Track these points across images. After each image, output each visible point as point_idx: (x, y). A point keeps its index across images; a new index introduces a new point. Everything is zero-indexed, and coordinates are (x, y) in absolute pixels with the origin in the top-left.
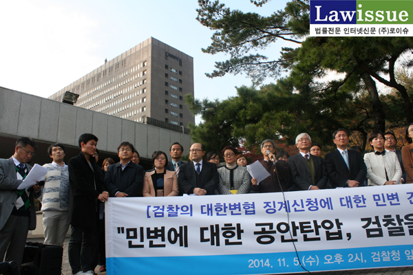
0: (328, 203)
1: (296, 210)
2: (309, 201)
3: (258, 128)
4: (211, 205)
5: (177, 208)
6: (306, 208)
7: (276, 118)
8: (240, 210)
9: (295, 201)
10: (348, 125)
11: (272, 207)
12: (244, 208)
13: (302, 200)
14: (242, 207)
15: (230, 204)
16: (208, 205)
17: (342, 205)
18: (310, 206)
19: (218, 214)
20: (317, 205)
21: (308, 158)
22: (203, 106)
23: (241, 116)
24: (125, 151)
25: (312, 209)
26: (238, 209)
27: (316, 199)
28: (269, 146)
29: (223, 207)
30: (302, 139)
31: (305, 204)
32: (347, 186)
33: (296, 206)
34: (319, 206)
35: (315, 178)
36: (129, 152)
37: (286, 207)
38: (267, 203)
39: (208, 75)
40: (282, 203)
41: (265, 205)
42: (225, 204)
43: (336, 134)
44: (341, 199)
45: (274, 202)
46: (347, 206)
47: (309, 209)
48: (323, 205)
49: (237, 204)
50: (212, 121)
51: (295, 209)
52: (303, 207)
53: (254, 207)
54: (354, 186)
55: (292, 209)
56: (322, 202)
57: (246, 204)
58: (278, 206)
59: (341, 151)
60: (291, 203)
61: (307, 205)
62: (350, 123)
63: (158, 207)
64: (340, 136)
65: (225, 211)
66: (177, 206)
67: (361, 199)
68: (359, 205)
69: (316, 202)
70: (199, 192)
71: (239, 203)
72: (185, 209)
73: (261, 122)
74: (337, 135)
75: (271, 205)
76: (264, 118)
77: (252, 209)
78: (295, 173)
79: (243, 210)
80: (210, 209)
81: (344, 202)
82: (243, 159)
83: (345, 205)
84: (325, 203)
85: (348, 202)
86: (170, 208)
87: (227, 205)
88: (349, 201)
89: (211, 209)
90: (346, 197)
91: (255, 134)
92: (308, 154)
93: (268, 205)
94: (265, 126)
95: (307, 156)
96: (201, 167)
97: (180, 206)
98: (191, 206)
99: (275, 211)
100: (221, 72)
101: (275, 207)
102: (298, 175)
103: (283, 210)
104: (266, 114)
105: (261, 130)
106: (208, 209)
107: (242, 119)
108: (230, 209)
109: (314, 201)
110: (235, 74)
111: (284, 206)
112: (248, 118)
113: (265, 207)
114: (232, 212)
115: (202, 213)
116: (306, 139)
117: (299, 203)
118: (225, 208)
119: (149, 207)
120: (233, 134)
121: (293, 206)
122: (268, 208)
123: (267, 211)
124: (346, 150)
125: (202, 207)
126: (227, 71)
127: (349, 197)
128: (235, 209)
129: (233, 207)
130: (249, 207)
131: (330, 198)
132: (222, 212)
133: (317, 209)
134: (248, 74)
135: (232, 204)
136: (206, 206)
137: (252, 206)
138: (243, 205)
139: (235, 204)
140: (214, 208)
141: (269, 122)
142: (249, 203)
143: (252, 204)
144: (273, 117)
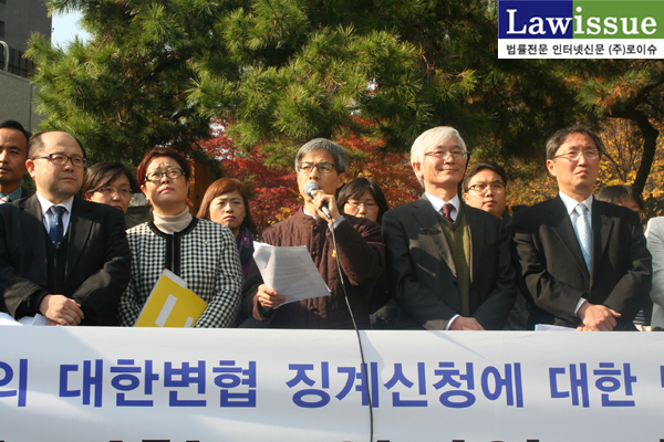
0: (507, 382)
1: (397, 401)
2: (447, 372)
3: (285, 84)
4: (99, 363)
6: (433, 395)
7: (353, 56)
8: (202, 390)
9: (398, 367)
10: (597, 101)
11: (318, 386)
12: (218, 381)
13: (421, 366)
14: (210, 376)
15: (168, 365)
16: (87, 364)
17: (555, 394)
18: (448, 387)
19: (121, 401)
20: (471, 386)
21: (454, 216)
23: (228, 34)
25: (452, 399)
26: (194, 386)
27: (470, 366)
28: (320, 167)
29: (141, 376)
30: (441, 151)
31: (432, 379)
32: (575, 322)
33: (399, 386)
34: (477, 391)
35: (472, 288)
37: (363, 388)
38: (301, 370)
40: (351, 371)
41: (294, 373)
42: (149, 364)
43: (559, 142)
44: (554, 372)
45: (325, 366)
46: (569, 399)
47: (444, 399)
48: (492, 389)
49: (194, 364)
50: (120, 43)
51: (396, 395)
52: (422, 391)
53: (252, 382)
54: (601, 327)
55: (385, 396)
56: (491, 377)
57: (227, 368)
58: (338, 381)
59: (570, 202)
60: (386, 374)
61: (438, 386)
62: (603, 95)
64: (574, 151)
65: (148, 390)
67: (621, 378)
68: (613, 396)
69: (469, 377)
70: (64, 311)
71: (202, 364)
73: (297, 65)
74: (564, 149)
75: (315, 375)
76: (310, 52)
77: (243, 389)
78: (403, 268)
79: (213, 392)
80: (93, 378)
81: (564, 384)
82: (234, 203)
83: (565, 395)
84: (499, 383)
85: (574, 383)
87: (158, 369)
88: (579, 382)
89: (98, 381)
90: (573, 367)
91: (274, 103)
92: (455, 202)
93: (301, 377)
94: (312, 81)
95: (450, 208)
96: (66, 221)
98: (23, 363)
99: (326, 399)
101: (326, 383)
102: (413, 275)
103: (355, 396)
105: (298, 93)
106: (87, 380)
107: (233, 46)
108: (168, 382)
109: (463, 372)
111: (358, 382)
112: (254, 43)
113: (291, 384)
114: (173, 395)
115: (64, 392)
116: (455, 150)
117: (411, 373)
118: (151, 377)
120: (195, 95)
121: (389, 385)
122: (302, 386)
123: (297, 399)
124: (588, 202)
125: (65, 370)
127: (583, 366)
128: (185, 383)
129: (177, 378)
130: (236, 382)
131: (518, 366)
132: (137, 394)
133: (471, 400)
135: (177, 365)
136: (81, 368)
137: (247, 377)
138: (215, 370)
139: (185, 365)
140: (108, 377)
141: (327, 65)
142: (237, 366)
143: (246, 367)
144: (342, 48)
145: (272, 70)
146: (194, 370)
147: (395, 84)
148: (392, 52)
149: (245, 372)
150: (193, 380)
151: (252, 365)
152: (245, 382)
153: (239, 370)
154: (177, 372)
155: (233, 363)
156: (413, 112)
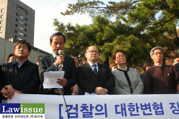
4: (124, 104)
5: (92, 108)
8: (150, 111)
11: (177, 108)
12: (154, 108)
14: (152, 107)
15: (141, 104)
19: (131, 115)
22: (67, 29)
23: (97, 38)
24: (21, 49)
26: (148, 110)
29: (135, 107)
36: (26, 50)
38: (173, 104)
39: (62, 13)
41: (171, 105)
42: (137, 104)
45: (178, 103)
49: (147, 104)
53: (162, 108)
57: (155, 105)
63: (71, 106)
65: (138, 111)
66: (91, 105)
71: (149, 103)
72: (99, 108)
75: (176, 106)
86: (84, 107)
87: (139, 106)
89: (125, 109)
93: (173, 106)
96: (97, 68)
97: (94, 105)
98: (105, 105)
100: (71, 12)
104: (118, 37)
105: (118, 47)
106: (122, 109)
108: (142, 109)
110: (81, 14)
112: (103, 39)
113: (171, 108)
114: (144, 112)
115: (117, 113)
118: (138, 108)
119: (61, 105)
123: (173, 112)
125: (116, 106)
126: (75, 11)
128: (146, 109)
129: (144, 108)
130: (158, 108)
132: (135, 112)
134: (90, 15)
135: (143, 104)
136: (120, 106)
137: (160, 107)
138: (153, 105)
139: (145, 104)
140: (127, 108)
141: (121, 42)
142: (157, 104)
143: (160, 104)
144: (123, 39)
145: (110, 44)
146: (148, 105)
147: (135, 46)
148: (134, 39)
149: (160, 106)
150: (148, 108)
151: (161, 103)
152: (160, 108)
153: (158, 105)
154: (144, 106)
155: (156, 103)
156: (140, 51)
